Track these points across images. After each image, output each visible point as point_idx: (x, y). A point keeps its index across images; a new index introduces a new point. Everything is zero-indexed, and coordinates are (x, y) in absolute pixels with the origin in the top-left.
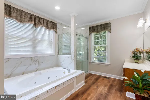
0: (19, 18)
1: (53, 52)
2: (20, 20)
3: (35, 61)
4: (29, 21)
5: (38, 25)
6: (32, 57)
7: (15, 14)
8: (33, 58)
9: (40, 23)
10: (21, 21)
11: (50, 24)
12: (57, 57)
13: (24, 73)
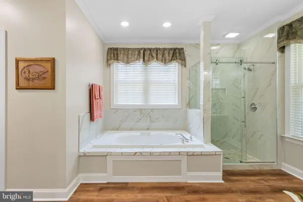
0: (126, 59)
1: (177, 103)
2: (127, 61)
3: (146, 115)
4: (137, 59)
5: (149, 60)
6: (141, 109)
7: (122, 55)
8: (143, 111)
9: (152, 56)
10: (128, 63)
11: (169, 54)
12: (186, 112)
13: (131, 129)
